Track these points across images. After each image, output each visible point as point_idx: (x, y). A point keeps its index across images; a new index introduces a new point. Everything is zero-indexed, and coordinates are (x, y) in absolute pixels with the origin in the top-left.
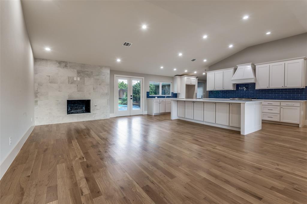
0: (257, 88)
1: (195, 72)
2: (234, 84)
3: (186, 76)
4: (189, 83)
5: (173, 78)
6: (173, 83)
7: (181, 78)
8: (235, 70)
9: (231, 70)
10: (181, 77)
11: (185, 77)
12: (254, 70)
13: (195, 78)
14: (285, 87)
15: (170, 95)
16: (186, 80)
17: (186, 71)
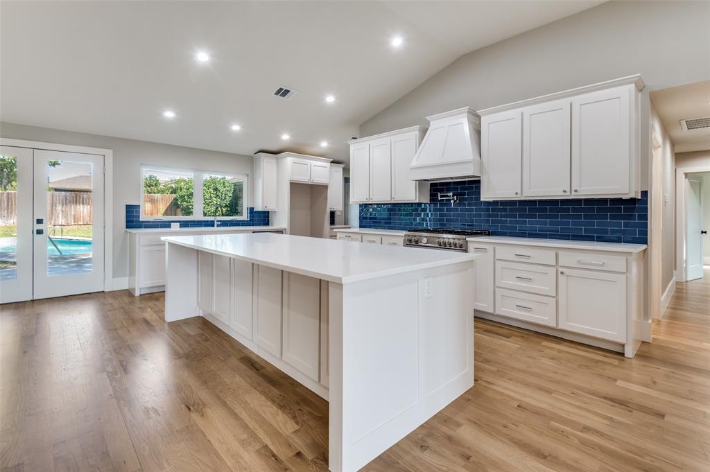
0: (486, 195)
1: (324, 144)
2: (421, 182)
3: (289, 156)
4: (303, 179)
5: (249, 161)
6: (252, 177)
7: (277, 163)
8: (424, 132)
9: (412, 133)
10: (277, 159)
11: (286, 157)
12: (477, 132)
13: (328, 165)
14: (573, 193)
15: (245, 217)
16: (293, 168)
17: (286, 137)
